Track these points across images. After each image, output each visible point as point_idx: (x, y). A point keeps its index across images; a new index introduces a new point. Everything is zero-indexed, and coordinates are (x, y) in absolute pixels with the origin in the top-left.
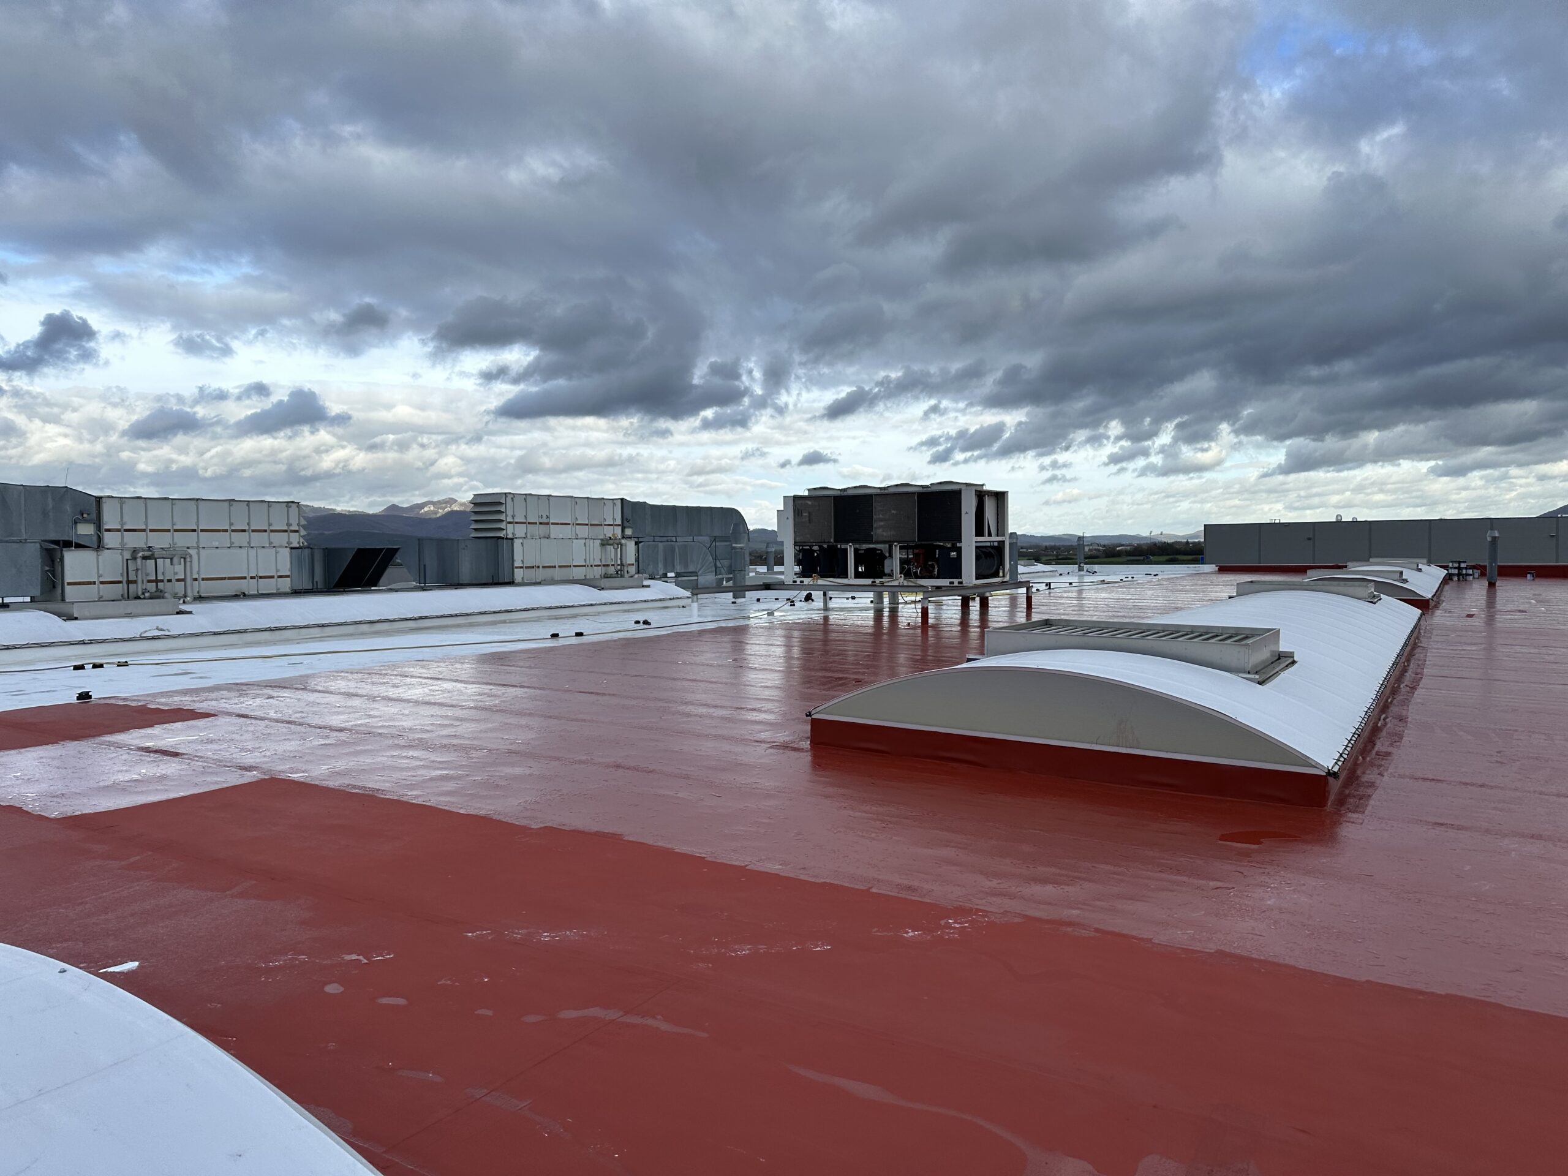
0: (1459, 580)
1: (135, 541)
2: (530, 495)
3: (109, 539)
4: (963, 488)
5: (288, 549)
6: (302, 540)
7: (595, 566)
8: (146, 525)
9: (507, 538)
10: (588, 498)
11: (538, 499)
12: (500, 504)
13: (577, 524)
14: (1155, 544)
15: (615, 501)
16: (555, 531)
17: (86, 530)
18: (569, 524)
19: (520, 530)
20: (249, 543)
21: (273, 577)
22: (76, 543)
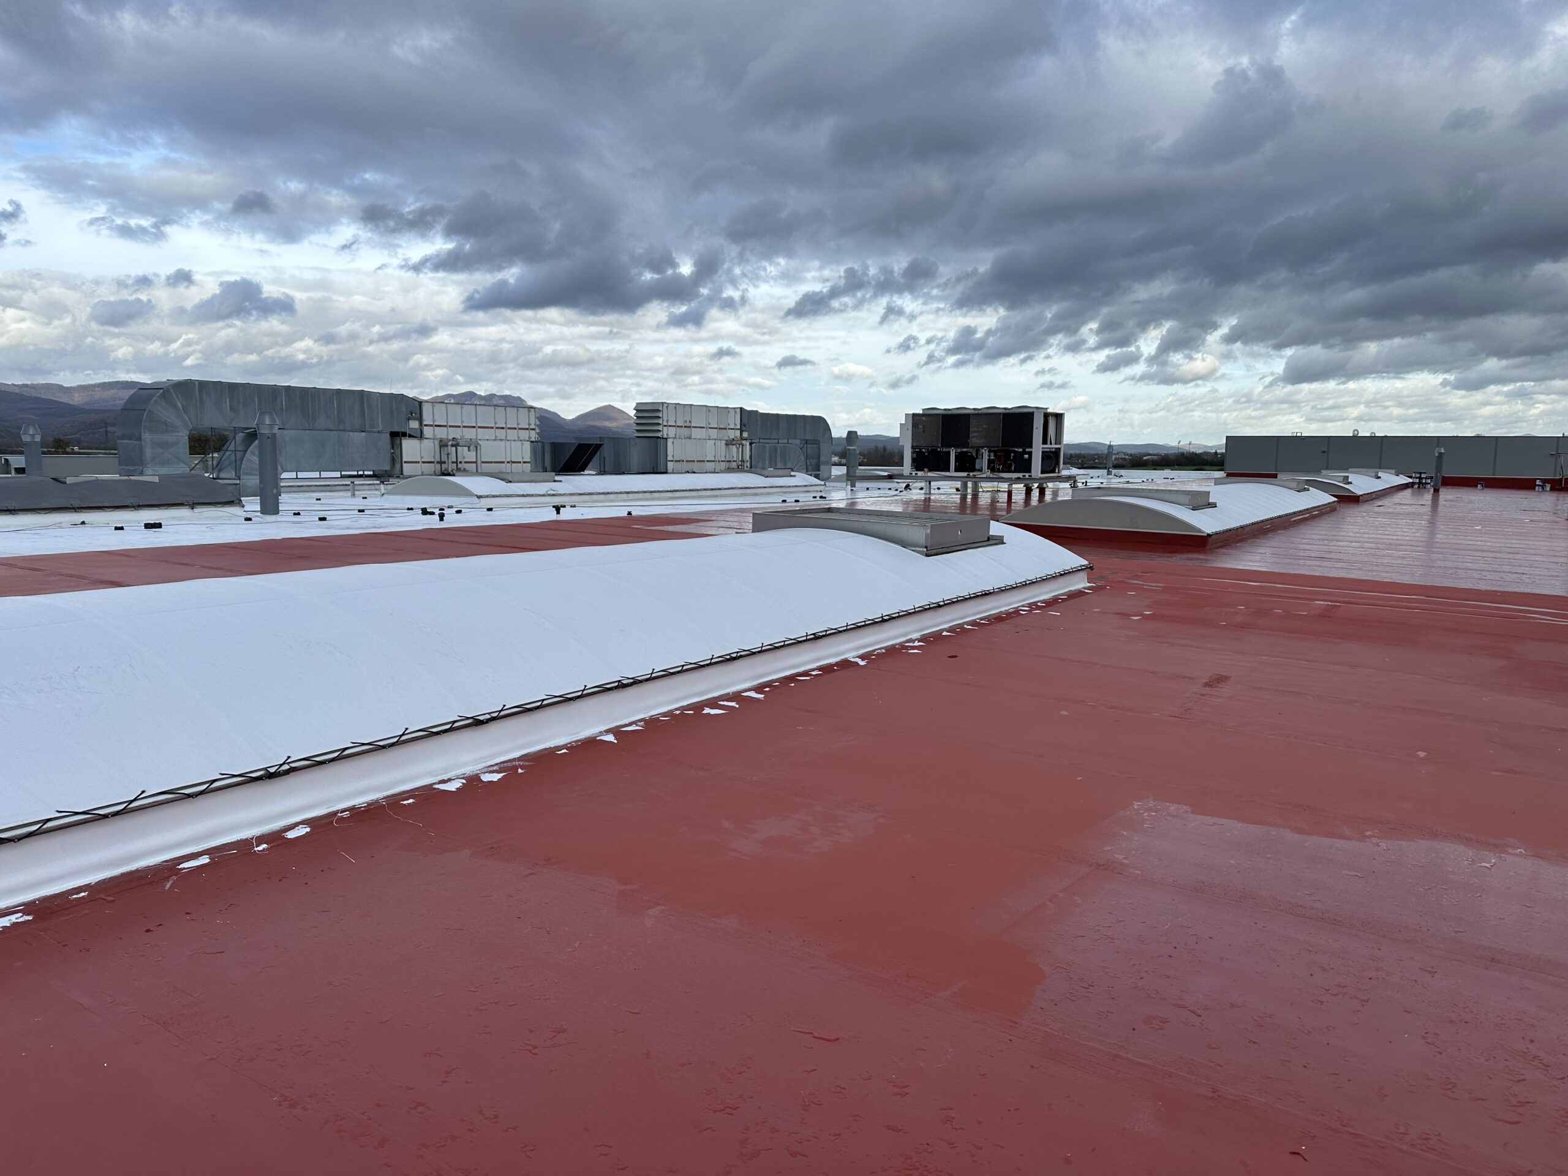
0: (1419, 487)
1: (441, 433)
2: (679, 404)
3: (427, 432)
4: (1035, 410)
5: (529, 442)
6: (537, 436)
7: (722, 461)
8: (447, 423)
9: (663, 438)
10: (717, 407)
11: (684, 407)
12: (658, 411)
13: (710, 428)
14: (1183, 454)
15: (736, 410)
16: (695, 433)
17: (414, 424)
18: (704, 428)
19: (671, 432)
20: (506, 437)
21: (520, 462)
22: (409, 434)
